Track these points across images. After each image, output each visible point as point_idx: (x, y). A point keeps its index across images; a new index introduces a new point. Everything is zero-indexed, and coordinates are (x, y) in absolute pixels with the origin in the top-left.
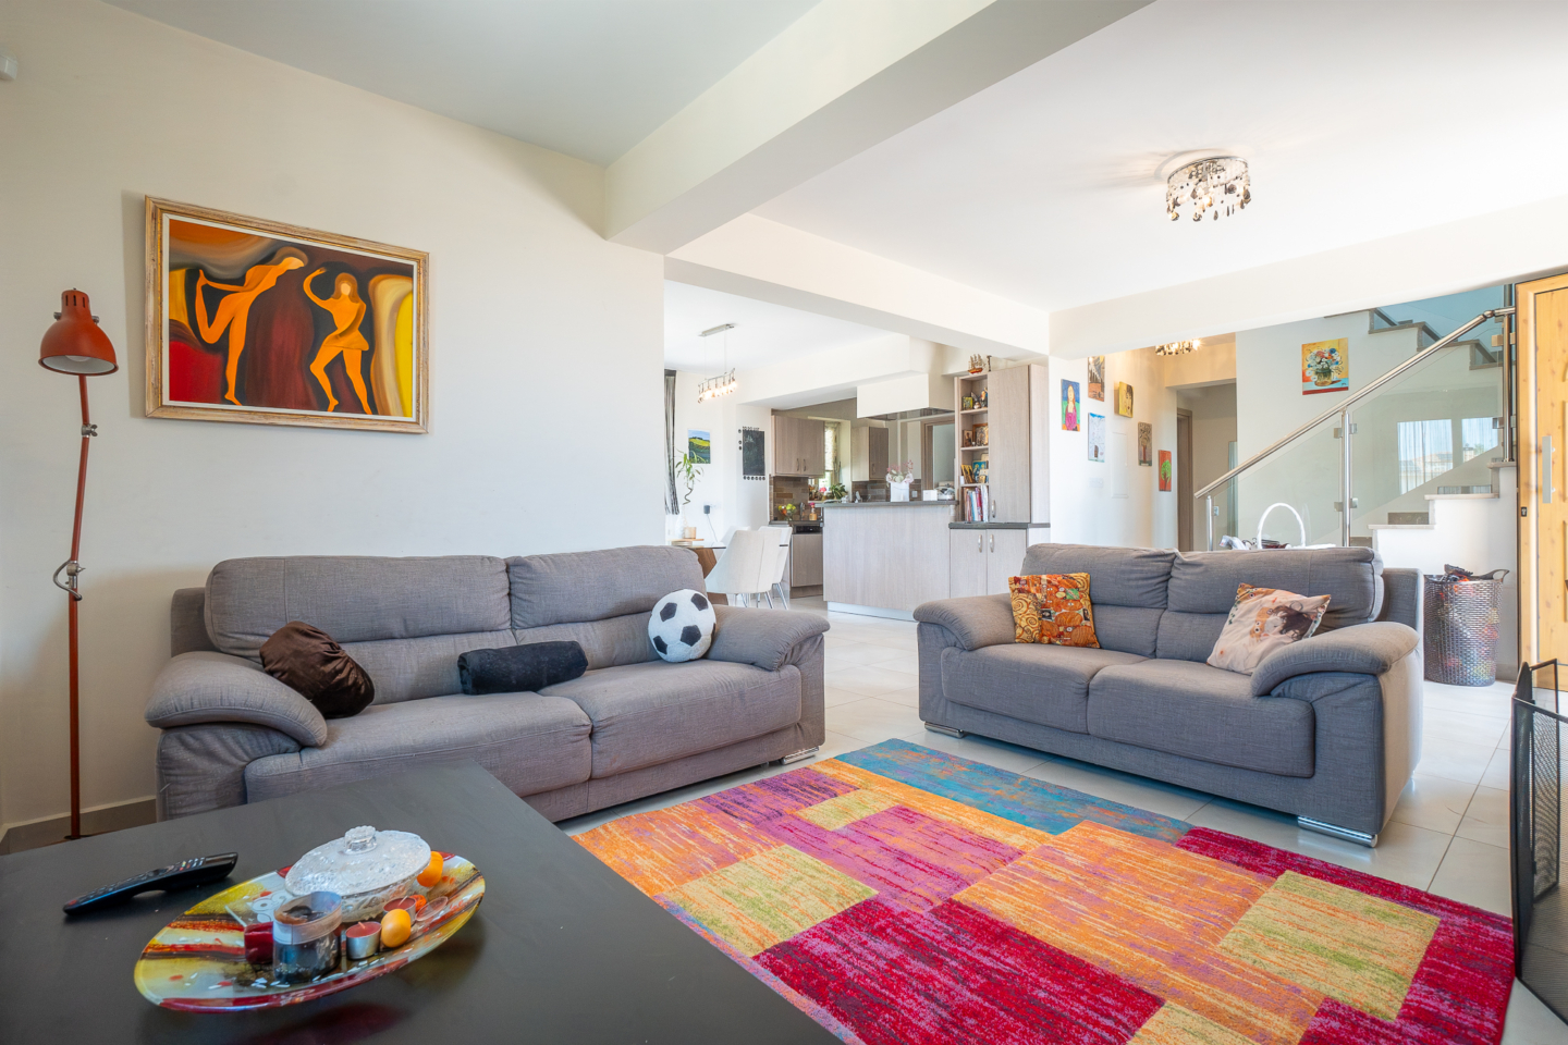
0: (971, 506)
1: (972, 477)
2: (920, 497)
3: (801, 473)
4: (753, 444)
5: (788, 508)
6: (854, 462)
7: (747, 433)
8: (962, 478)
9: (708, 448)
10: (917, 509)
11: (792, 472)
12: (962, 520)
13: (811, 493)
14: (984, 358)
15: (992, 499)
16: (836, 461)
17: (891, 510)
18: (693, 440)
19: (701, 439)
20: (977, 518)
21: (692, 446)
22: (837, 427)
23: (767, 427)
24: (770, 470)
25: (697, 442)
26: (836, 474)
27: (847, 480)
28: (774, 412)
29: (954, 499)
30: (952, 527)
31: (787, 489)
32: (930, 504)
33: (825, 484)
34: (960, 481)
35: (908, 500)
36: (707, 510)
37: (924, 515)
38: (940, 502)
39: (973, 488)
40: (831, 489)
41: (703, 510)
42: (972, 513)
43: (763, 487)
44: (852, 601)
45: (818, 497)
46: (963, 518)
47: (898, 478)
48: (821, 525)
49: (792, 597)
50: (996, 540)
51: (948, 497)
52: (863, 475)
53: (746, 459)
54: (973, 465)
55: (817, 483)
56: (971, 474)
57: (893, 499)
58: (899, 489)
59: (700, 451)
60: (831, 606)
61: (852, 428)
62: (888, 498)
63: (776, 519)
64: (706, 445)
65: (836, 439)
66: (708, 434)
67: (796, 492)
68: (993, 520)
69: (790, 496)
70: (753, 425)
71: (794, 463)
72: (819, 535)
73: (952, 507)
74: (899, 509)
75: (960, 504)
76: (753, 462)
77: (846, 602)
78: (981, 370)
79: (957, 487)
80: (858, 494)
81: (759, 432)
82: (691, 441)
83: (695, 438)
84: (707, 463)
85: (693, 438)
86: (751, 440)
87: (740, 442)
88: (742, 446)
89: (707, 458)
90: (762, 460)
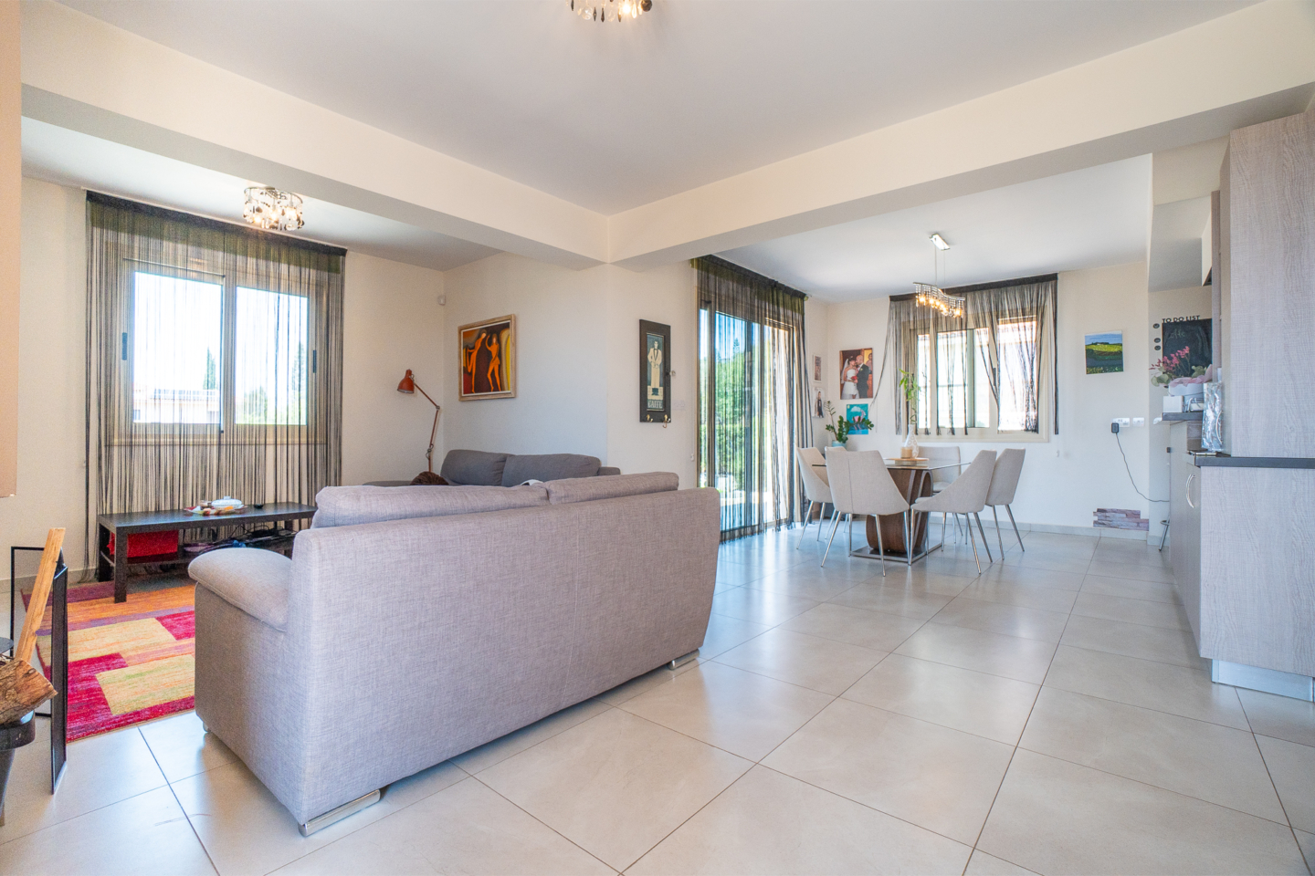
4: (1185, 339)
7: (1168, 328)
9: (1120, 354)
18: (1094, 347)
19: (1107, 344)
21: (1090, 353)
36: (1115, 429)
59: (1104, 360)
64: (1115, 349)
66: (1120, 336)
70: (1187, 314)
81: (1199, 321)
82: (1089, 347)
83: (1096, 344)
84: (1117, 372)
85: (1094, 344)
86: (1182, 334)
87: (1157, 340)
88: (1160, 344)
89: (1117, 365)
90: (1206, 359)
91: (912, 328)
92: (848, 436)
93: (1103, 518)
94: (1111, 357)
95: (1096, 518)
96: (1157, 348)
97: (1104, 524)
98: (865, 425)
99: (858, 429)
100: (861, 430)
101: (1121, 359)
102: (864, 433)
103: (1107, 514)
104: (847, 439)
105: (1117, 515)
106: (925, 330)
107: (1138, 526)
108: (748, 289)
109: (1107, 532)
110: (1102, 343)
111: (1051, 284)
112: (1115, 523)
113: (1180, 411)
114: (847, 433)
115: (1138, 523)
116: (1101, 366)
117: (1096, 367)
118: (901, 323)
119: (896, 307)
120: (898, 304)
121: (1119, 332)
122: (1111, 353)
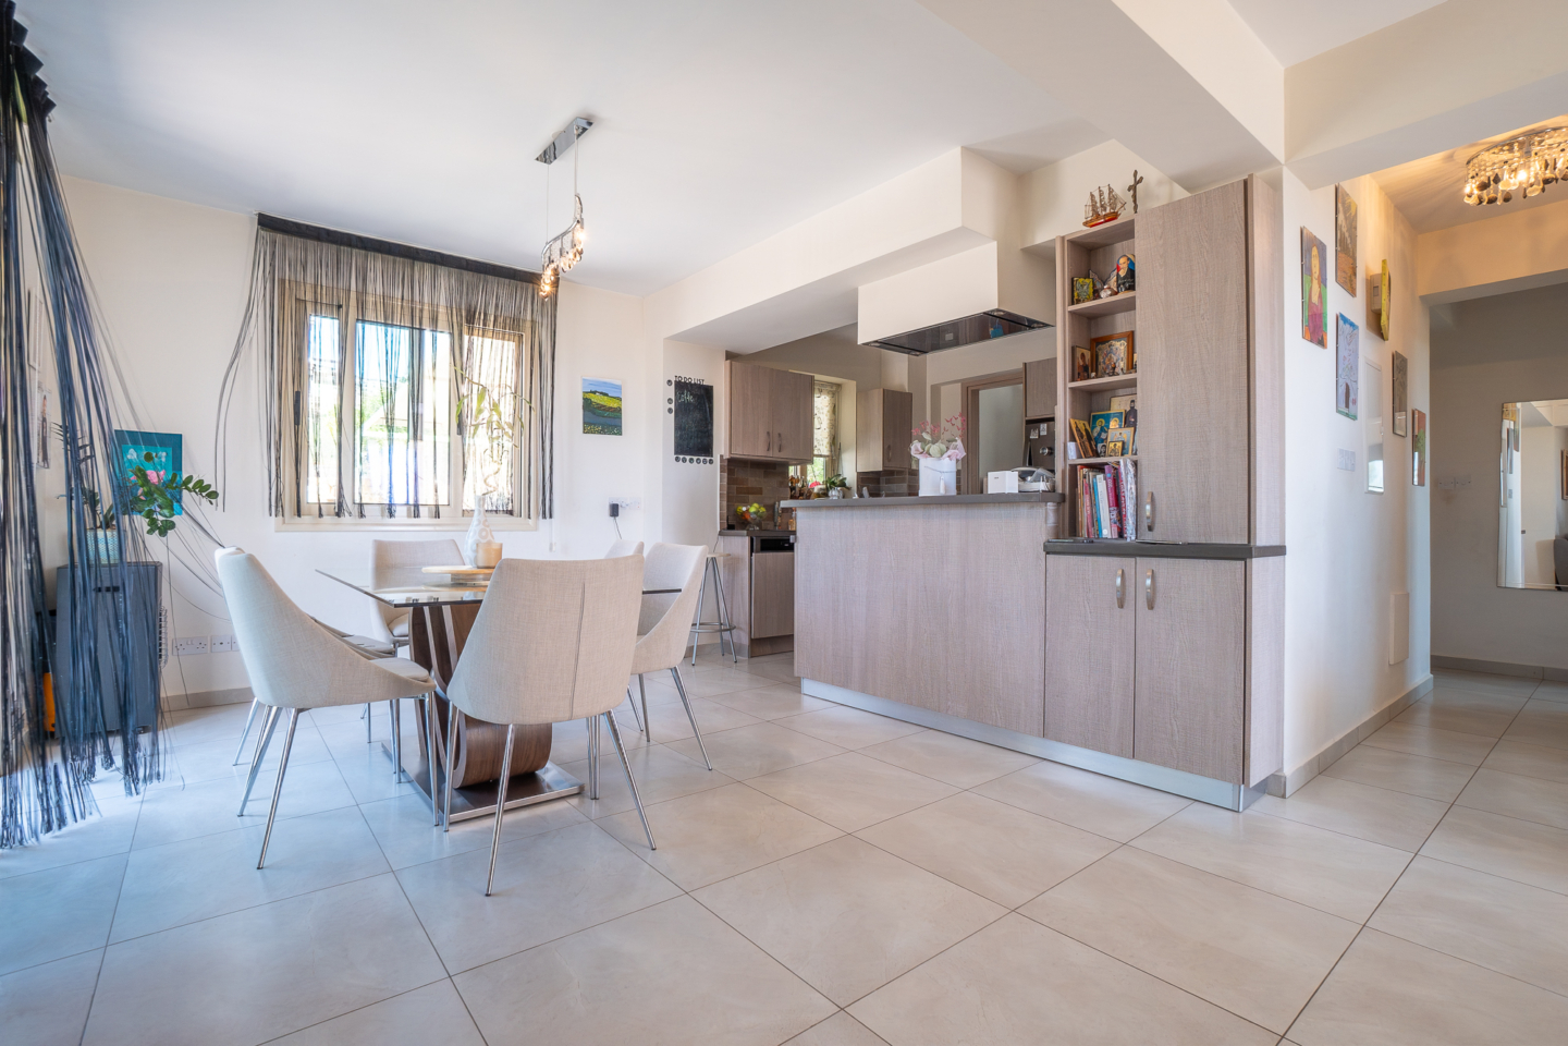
0: (1094, 504)
1: (1091, 442)
2: (980, 488)
3: (775, 455)
4: (693, 405)
5: (752, 510)
6: (861, 443)
7: (681, 386)
8: (1072, 446)
9: (619, 410)
10: (976, 512)
11: (758, 451)
12: (1071, 535)
13: (793, 489)
14: (1121, 189)
15: (1146, 490)
16: (834, 441)
17: (920, 512)
18: (591, 396)
19: (606, 395)
20: (1107, 532)
21: (588, 405)
22: (836, 391)
23: (719, 380)
24: (721, 447)
25: (596, 399)
26: (834, 461)
27: (849, 471)
28: (730, 356)
29: (1053, 490)
30: (1049, 550)
31: (753, 480)
32: (1003, 500)
33: (816, 473)
34: (1068, 452)
35: (953, 492)
36: (614, 510)
37: (989, 526)
38: (1024, 498)
39: (1099, 468)
40: (825, 482)
41: (607, 510)
42: (1095, 520)
43: (708, 476)
44: (843, 682)
45: (802, 493)
46: (1074, 530)
47: (934, 449)
48: (792, 538)
49: (752, 655)
50: (1160, 581)
51: (1042, 486)
52: (874, 461)
53: (680, 428)
54: (1092, 420)
55: (804, 472)
56: (1089, 438)
57: (925, 490)
58: (936, 471)
59: (602, 416)
60: (808, 686)
61: (859, 392)
62: (913, 490)
63: (731, 527)
64: (614, 405)
65: (835, 410)
66: (619, 388)
67: (768, 485)
68: (1148, 537)
69: (758, 491)
70: (694, 375)
71: (762, 437)
72: (787, 554)
73: (1051, 506)
74: (935, 512)
75: (1068, 503)
76: (693, 437)
77: (832, 682)
78: (1114, 216)
79: (1059, 465)
80: (865, 489)
81: (703, 386)
82: (589, 396)
83: (594, 393)
84: (615, 434)
85: (591, 392)
86: (690, 398)
87: (670, 400)
88: (673, 406)
89: (616, 426)
90: (707, 431)
91: (308, 299)
94: (611, 414)
96: (670, 410)
101: (620, 418)
106: (334, 309)
110: (601, 393)
116: (599, 424)
117: (595, 424)
118: (282, 281)
119: (274, 243)
120: (279, 237)
121: (618, 382)
122: (609, 409)
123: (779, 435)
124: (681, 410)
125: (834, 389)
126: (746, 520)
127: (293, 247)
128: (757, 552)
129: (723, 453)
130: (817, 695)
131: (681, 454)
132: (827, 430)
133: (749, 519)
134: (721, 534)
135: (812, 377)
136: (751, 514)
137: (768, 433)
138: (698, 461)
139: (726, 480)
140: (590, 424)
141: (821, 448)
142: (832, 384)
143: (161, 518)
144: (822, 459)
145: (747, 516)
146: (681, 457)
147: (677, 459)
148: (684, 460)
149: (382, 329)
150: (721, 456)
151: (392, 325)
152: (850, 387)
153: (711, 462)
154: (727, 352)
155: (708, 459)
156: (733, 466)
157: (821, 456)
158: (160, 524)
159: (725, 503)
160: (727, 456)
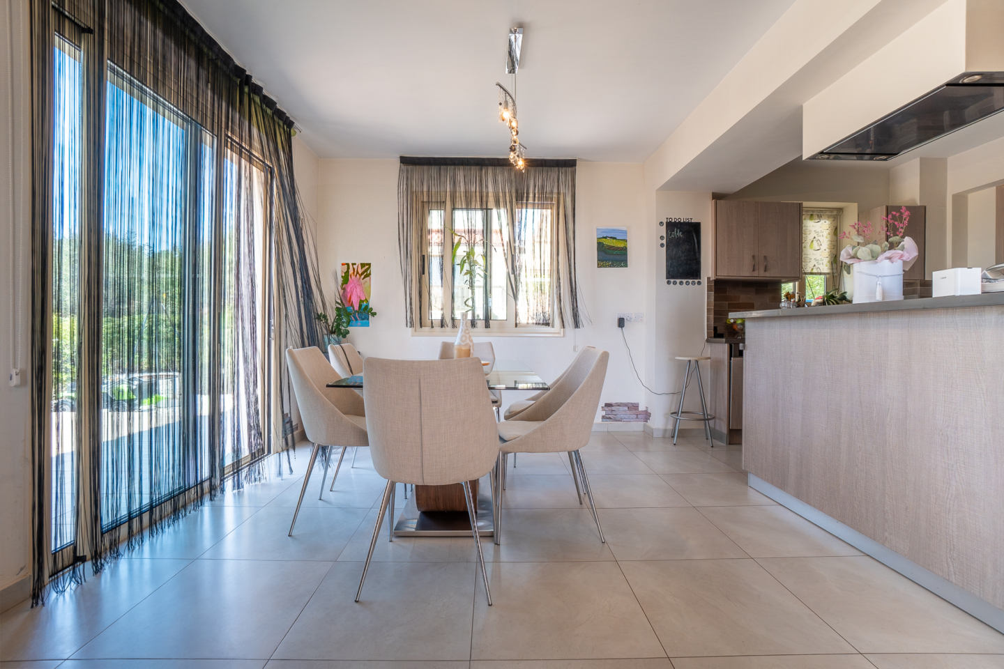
3: (761, 275)
4: (682, 239)
7: (671, 226)
9: (625, 249)
10: (921, 320)
11: (745, 273)
16: (835, 261)
17: (855, 322)
18: (604, 240)
19: (615, 238)
21: (600, 246)
22: (837, 216)
23: (707, 220)
24: (708, 270)
25: (608, 242)
26: (835, 278)
28: (717, 197)
33: (816, 289)
36: (621, 323)
41: (616, 322)
43: (697, 294)
53: (671, 258)
59: (612, 254)
60: (753, 480)
61: (861, 211)
63: (715, 335)
64: (621, 245)
66: (625, 232)
70: (684, 216)
71: (747, 261)
74: (872, 321)
76: (683, 264)
77: (772, 482)
81: (691, 223)
82: (600, 241)
83: (606, 238)
84: (622, 267)
85: (603, 238)
86: (680, 234)
87: (662, 238)
88: (664, 242)
89: (622, 261)
90: (696, 259)
91: (425, 200)
92: (349, 328)
93: (609, 412)
94: (618, 252)
95: (604, 413)
96: (662, 245)
97: (610, 418)
98: (365, 313)
99: (356, 320)
100: (359, 322)
101: (626, 254)
102: (363, 325)
103: (613, 408)
104: (348, 332)
105: (621, 408)
106: (441, 204)
107: (637, 418)
108: (193, 63)
109: (614, 426)
110: (611, 238)
111: (569, 170)
112: (618, 417)
113: (979, 292)
114: (348, 324)
115: (637, 415)
116: (609, 260)
117: (606, 261)
118: (412, 193)
119: (407, 171)
120: (410, 167)
121: (624, 229)
122: (617, 249)
123: (765, 257)
124: (672, 244)
125: (835, 213)
126: (734, 330)
127: (417, 171)
128: (734, 357)
129: (710, 276)
130: (761, 491)
131: (673, 278)
132: (828, 250)
133: (737, 329)
134: (708, 341)
135: (800, 205)
136: (738, 325)
137: (753, 256)
138: (687, 283)
139: (713, 298)
140: (603, 261)
141: (821, 267)
142: (832, 209)
143: (343, 328)
144: (823, 276)
145: (735, 327)
146: (672, 280)
147: (669, 283)
148: (675, 283)
149: (465, 212)
150: (708, 278)
151: (471, 209)
152: (852, 211)
153: (699, 283)
154: (713, 194)
155: (696, 281)
156: (720, 287)
157: (821, 274)
158: (342, 331)
159: (712, 316)
160: (713, 278)
